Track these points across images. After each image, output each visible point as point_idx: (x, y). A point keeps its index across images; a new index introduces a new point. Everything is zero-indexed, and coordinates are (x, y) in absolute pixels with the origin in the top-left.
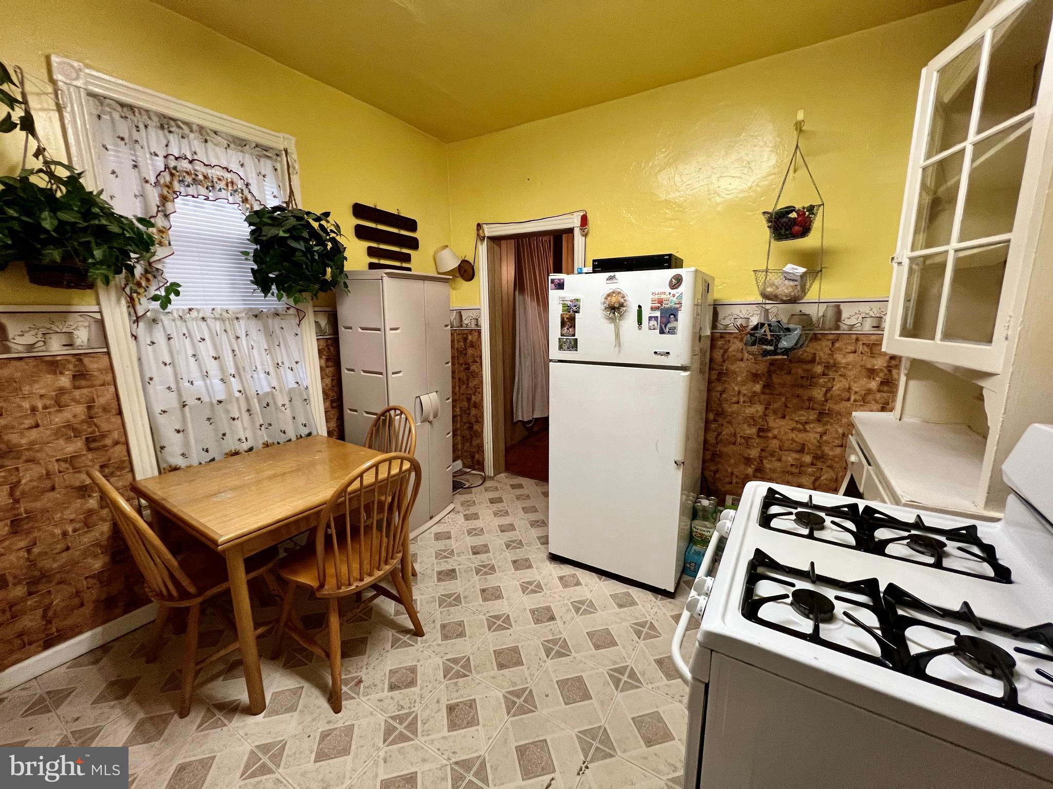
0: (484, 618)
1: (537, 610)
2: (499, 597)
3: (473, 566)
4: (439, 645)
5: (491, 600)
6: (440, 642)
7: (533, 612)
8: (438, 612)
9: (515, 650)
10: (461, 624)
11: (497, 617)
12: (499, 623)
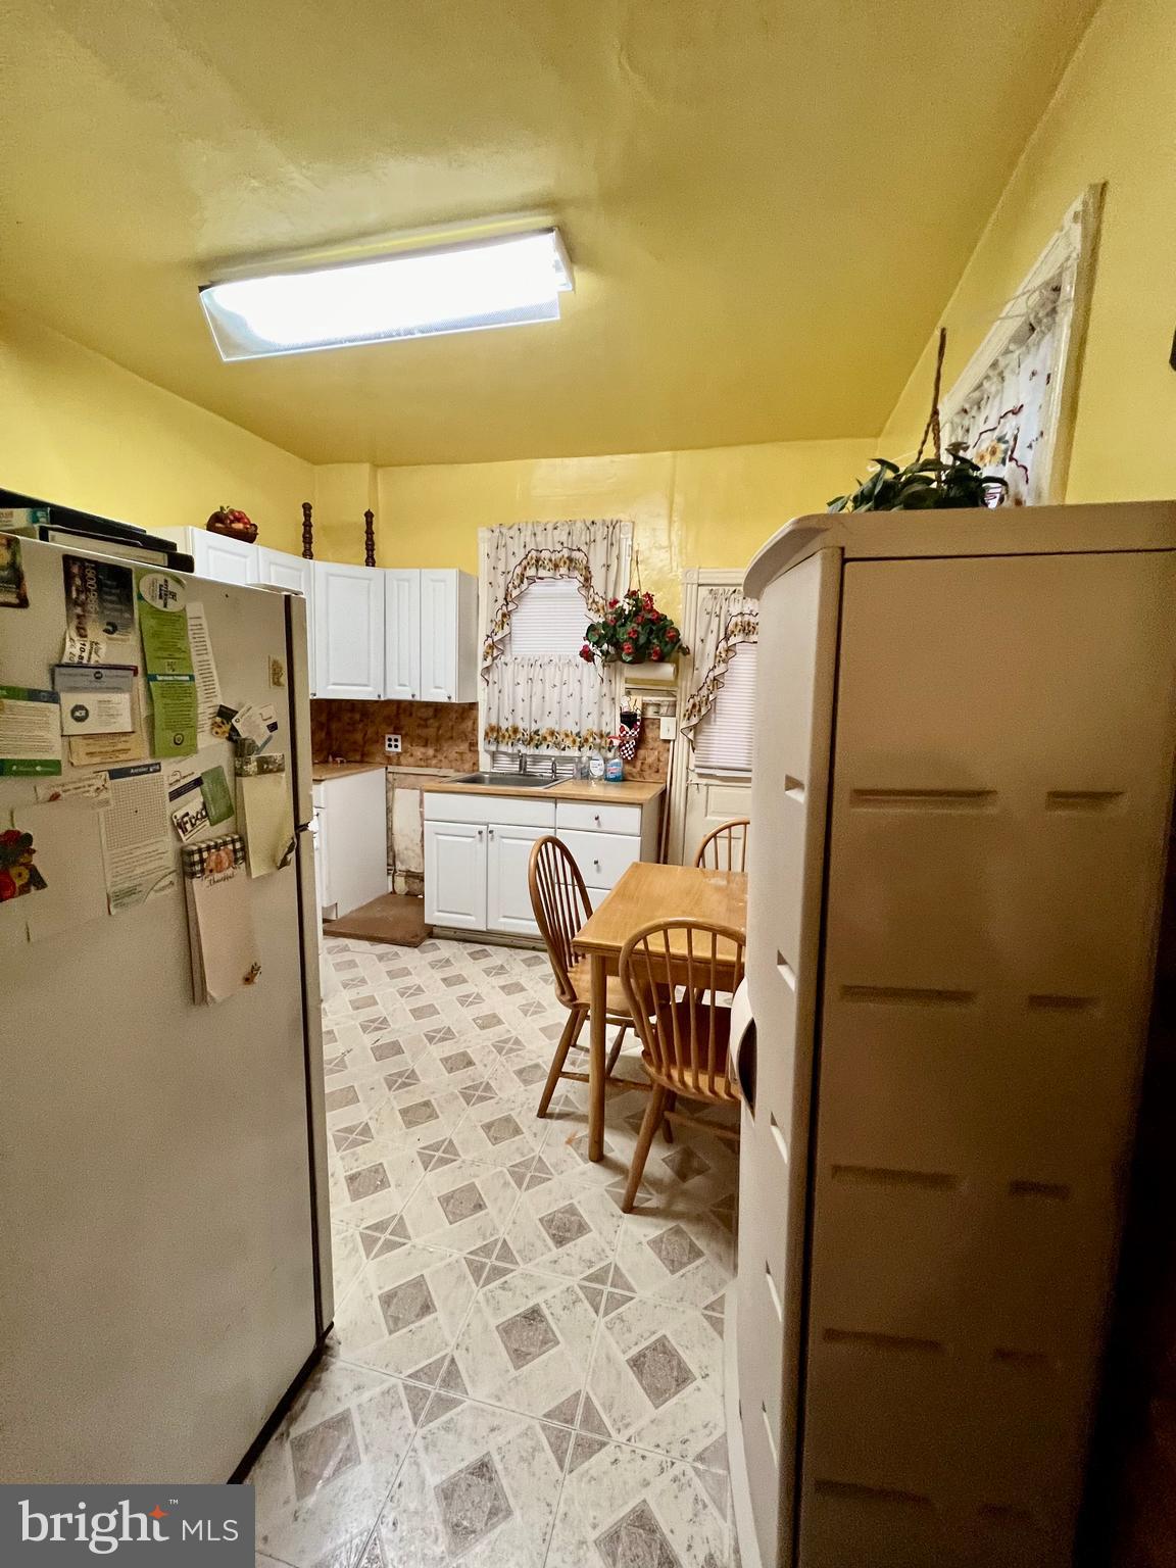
0: (463, 1157)
1: (376, 1189)
2: (446, 1200)
3: (522, 1267)
4: (512, 1109)
5: (461, 1190)
6: (513, 1113)
7: (384, 1184)
8: (537, 1149)
9: (409, 1124)
10: (495, 1140)
11: (443, 1162)
12: (439, 1155)
